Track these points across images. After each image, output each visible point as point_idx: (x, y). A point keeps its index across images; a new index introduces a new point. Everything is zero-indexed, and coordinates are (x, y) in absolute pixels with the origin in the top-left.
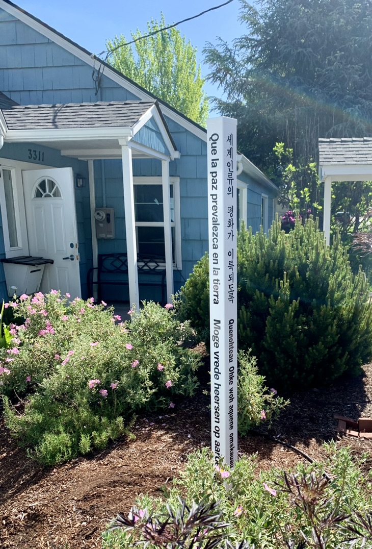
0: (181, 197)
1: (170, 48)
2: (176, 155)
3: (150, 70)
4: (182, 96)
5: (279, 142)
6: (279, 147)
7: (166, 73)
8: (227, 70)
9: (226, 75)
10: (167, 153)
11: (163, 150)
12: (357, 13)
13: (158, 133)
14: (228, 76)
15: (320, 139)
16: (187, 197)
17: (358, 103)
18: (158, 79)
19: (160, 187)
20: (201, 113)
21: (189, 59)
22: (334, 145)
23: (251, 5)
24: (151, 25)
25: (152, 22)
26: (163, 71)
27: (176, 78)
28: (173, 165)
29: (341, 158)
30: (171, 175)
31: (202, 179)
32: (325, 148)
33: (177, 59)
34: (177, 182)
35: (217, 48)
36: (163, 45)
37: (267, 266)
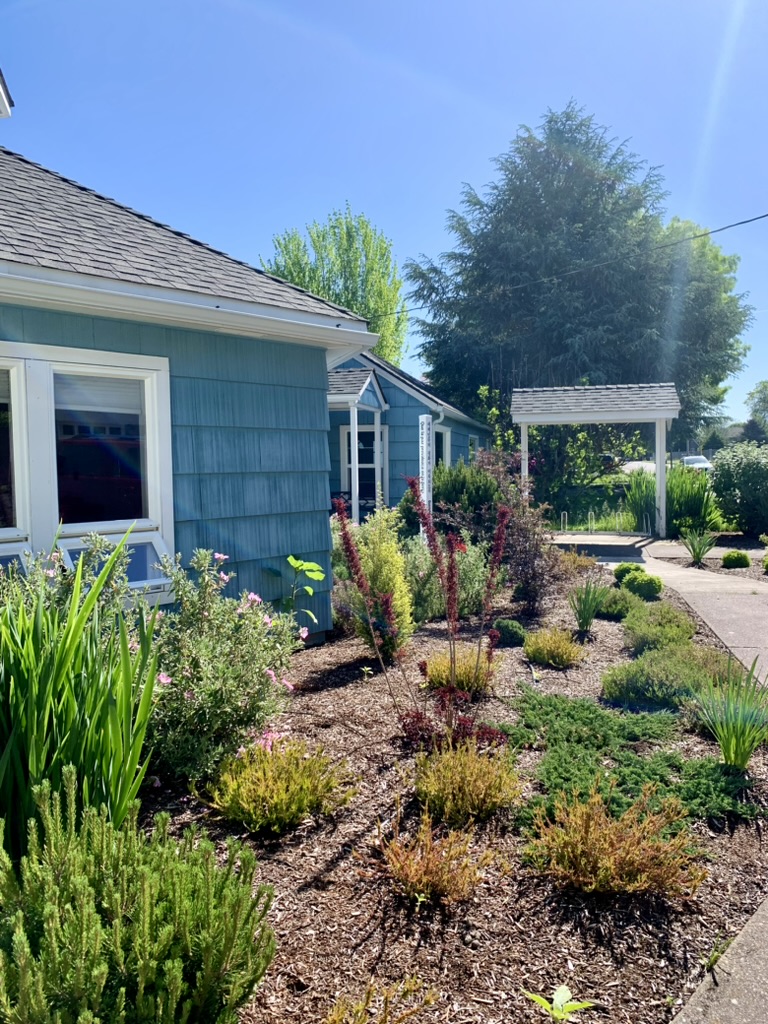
0: (390, 442)
1: (358, 244)
2: (386, 407)
3: (330, 271)
4: (372, 305)
5: (483, 385)
6: (483, 390)
7: (352, 275)
8: (432, 289)
9: (431, 294)
10: (380, 407)
11: (376, 404)
12: (579, 233)
13: (374, 393)
14: (434, 295)
15: (515, 390)
16: (394, 442)
17: (580, 332)
18: (341, 282)
19: (373, 433)
20: (398, 324)
21: (383, 255)
22: (526, 395)
23: (461, 215)
24: (333, 218)
25: (334, 214)
26: (347, 271)
27: (365, 282)
28: (384, 416)
29: (529, 407)
30: (382, 423)
31: (414, 426)
32: (517, 398)
33: (366, 256)
34: (386, 428)
35: (421, 265)
36: (348, 240)
37: (454, 486)
